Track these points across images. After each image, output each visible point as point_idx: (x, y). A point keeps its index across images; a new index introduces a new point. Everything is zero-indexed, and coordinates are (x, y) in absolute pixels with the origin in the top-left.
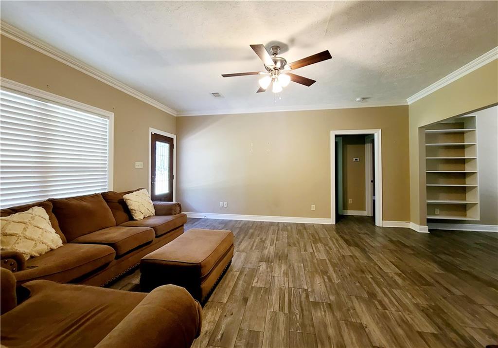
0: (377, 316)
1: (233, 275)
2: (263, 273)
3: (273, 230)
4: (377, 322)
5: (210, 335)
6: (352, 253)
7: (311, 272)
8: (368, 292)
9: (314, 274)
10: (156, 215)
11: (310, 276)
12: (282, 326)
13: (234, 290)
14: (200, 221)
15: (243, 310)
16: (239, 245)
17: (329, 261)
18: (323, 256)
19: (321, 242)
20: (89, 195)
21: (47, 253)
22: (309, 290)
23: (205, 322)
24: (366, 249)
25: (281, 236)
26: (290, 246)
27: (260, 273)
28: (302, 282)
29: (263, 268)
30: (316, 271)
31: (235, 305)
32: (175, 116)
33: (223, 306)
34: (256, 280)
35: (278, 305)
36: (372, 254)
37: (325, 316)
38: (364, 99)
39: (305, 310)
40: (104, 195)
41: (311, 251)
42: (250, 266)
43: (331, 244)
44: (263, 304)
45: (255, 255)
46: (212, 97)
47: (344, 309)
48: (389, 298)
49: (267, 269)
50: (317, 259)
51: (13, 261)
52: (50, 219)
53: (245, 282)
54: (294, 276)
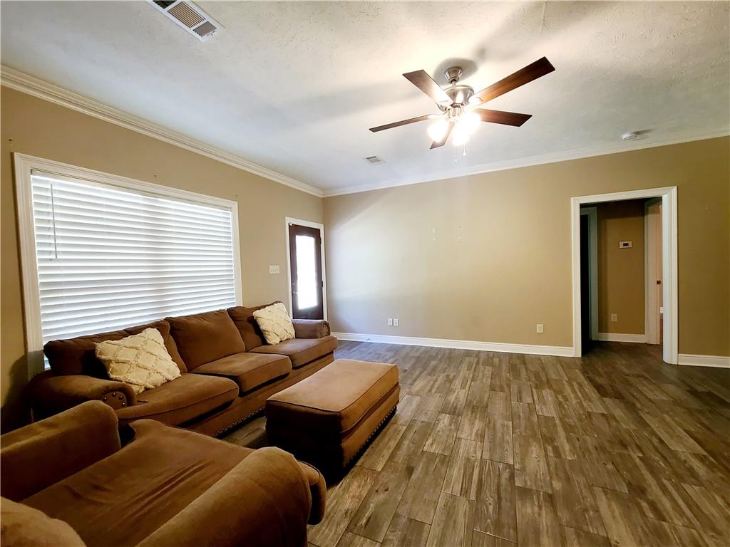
0: (643, 529)
1: (396, 430)
2: (443, 432)
3: (470, 362)
4: (641, 541)
5: (352, 516)
6: (607, 408)
7: (525, 436)
8: (629, 485)
9: (528, 442)
10: (296, 338)
11: (522, 443)
12: (461, 520)
13: (396, 453)
14: (360, 346)
15: (404, 485)
16: (412, 384)
17: (560, 419)
18: (549, 410)
19: (551, 387)
20: (212, 312)
21: (163, 384)
22: (517, 466)
23: (347, 496)
24: (638, 405)
25: (481, 374)
26: (494, 390)
27: (439, 431)
28: (506, 452)
29: (443, 423)
30: (534, 436)
31: (393, 476)
32: (321, 196)
33: (376, 476)
34: (430, 441)
35: (460, 485)
36: (648, 413)
37: (540, 515)
38: (638, 133)
39: (504, 501)
40: (230, 311)
41: (529, 400)
42: (423, 418)
43: (568, 390)
44: (437, 480)
45: (434, 402)
46: (367, 163)
47: (578, 507)
48: (672, 500)
49: (450, 425)
50: (538, 416)
51: (121, 395)
52: (165, 344)
53: (413, 443)
54: (493, 441)
